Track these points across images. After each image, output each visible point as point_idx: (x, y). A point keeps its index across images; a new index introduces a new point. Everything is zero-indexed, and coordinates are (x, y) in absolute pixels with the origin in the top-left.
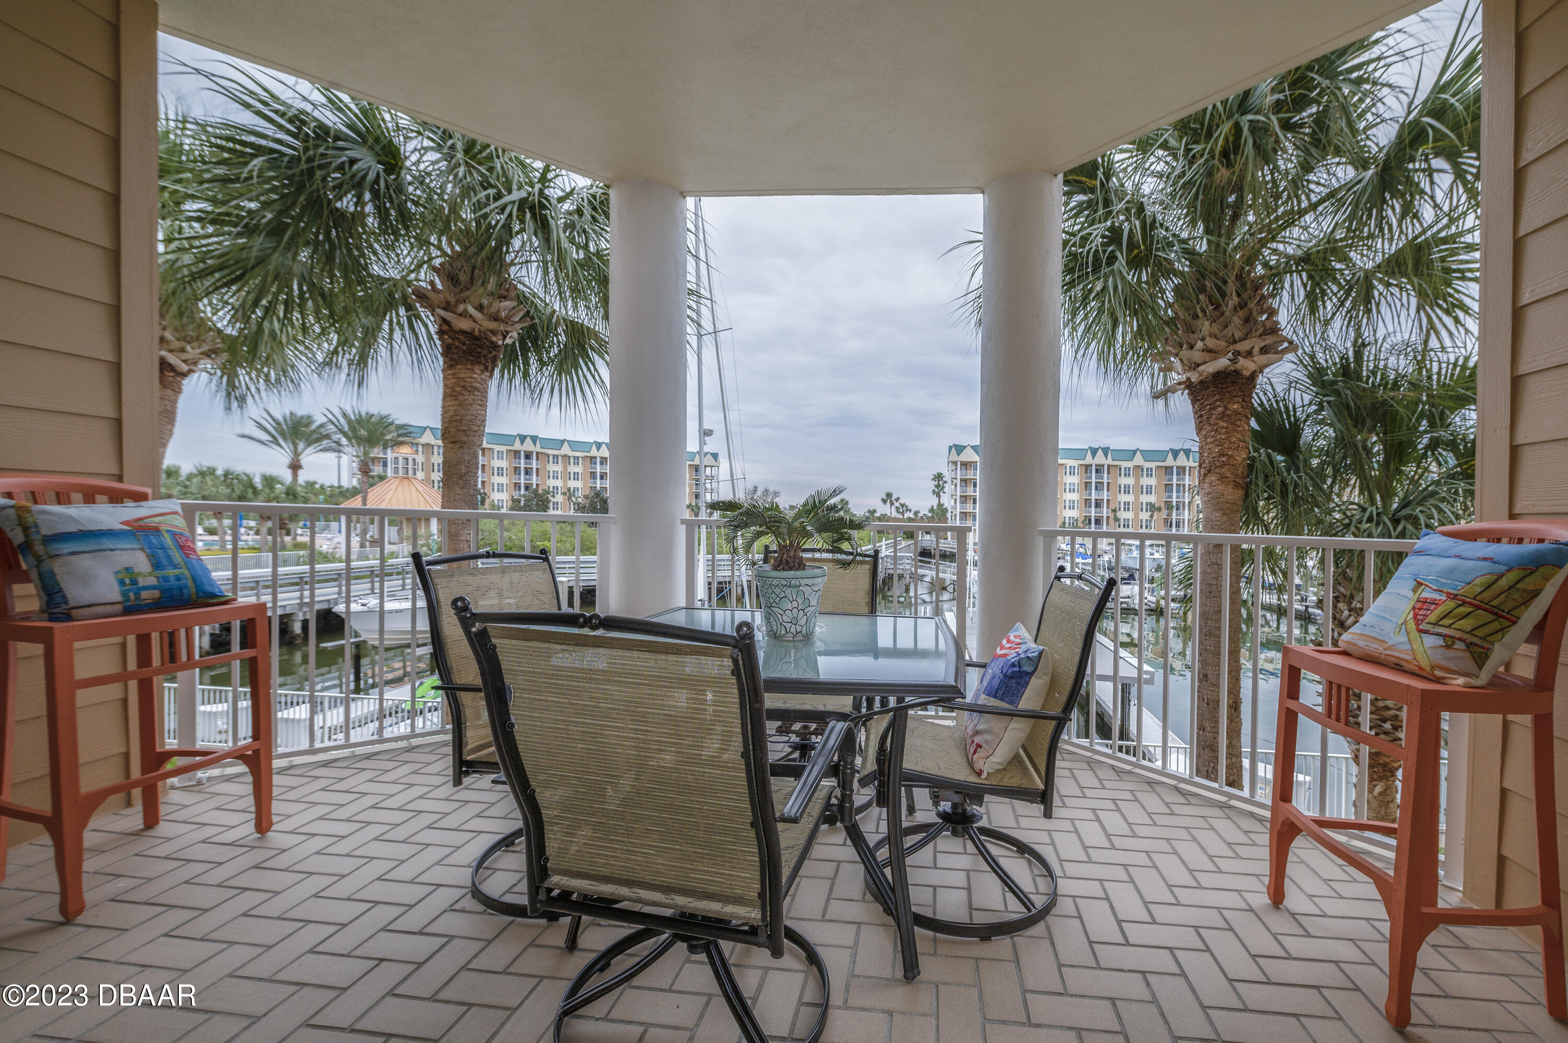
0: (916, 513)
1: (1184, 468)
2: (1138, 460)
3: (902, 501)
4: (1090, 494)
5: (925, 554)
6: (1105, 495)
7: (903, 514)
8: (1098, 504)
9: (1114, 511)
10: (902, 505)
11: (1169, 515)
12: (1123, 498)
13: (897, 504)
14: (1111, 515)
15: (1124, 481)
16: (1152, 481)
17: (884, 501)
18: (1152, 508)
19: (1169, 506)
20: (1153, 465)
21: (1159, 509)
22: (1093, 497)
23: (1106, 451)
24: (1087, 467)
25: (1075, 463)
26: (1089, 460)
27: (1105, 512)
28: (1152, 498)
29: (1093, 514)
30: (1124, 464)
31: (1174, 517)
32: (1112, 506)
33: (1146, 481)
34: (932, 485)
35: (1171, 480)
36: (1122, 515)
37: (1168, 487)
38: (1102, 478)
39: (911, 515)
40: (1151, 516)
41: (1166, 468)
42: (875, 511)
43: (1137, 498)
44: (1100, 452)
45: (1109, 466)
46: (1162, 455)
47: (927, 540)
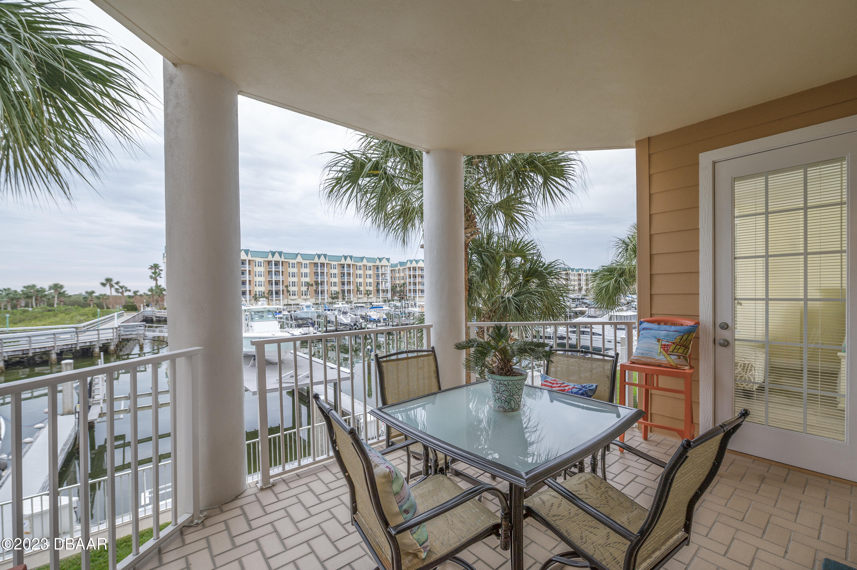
0: (135, 292)
1: (323, 264)
2: (299, 259)
3: (121, 284)
4: (272, 278)
5: (148, 320)
6: (281, 278)
7: (122, 293)
8: (277, 283)
9: (287, 287)
10: (122, 287)
11: (317, 288)
12: (292, 279)
13: (116, 286)
14: (285, 289)
15: (291, 270)
16: (307, 270)
17: (103, 285)
18: (308, 284)
19: (317, 283)
20: (307, 262)
21: (312, 285)
22: (274, 279)
23: (280, 253)
24: (269, 262)
25: (262, 260)
26: (270, 258)
27: (281, 287)
28: (308, 280)
29: (274, 289)
30: (291, 261)
31: (320, 289)
32: (285, 284)
33: (304, 270)
34: (150, 272)
35: (317, 270)
36: (291, 289)
37: (316, 274)
38: (279, 268)
39: (131, 294)
40: (308, 289)
41: (315, 263)
42: (93, 292)
43: (299, 279)
44: (277, 254)
45: (282, 262)
46: (312, 257)
47: (150, 311)
